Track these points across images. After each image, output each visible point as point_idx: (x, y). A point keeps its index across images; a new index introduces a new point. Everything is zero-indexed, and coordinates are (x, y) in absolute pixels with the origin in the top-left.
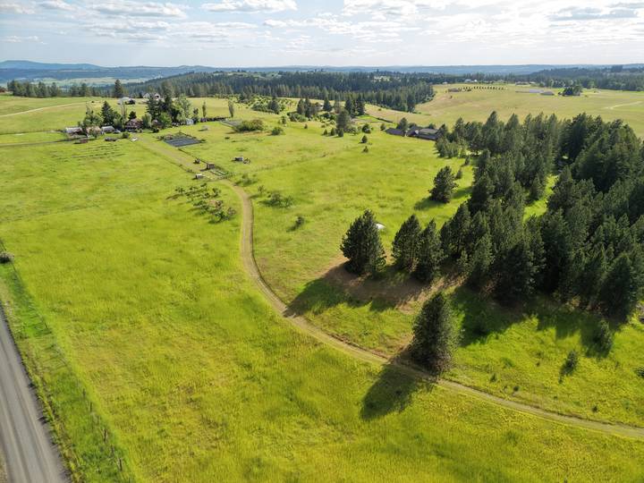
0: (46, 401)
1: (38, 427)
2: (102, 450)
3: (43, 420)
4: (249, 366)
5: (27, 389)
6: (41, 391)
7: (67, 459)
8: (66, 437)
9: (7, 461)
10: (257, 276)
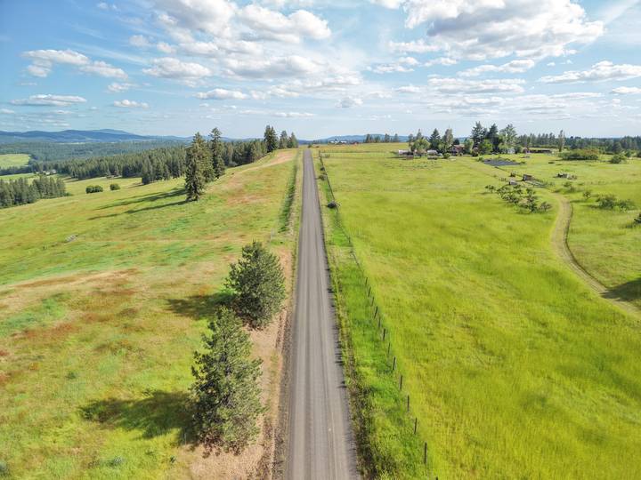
0: (336, 280)
1: (325, 294)
2: (370, 322)
3: (330, 291)
4: (544, 325)
5: (324, 271)
6: (334, 274)
7: (340, 319)
8: (344, 304)
9: (297, 304)
10: (569, 258)
